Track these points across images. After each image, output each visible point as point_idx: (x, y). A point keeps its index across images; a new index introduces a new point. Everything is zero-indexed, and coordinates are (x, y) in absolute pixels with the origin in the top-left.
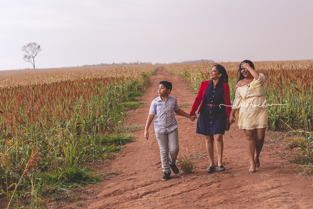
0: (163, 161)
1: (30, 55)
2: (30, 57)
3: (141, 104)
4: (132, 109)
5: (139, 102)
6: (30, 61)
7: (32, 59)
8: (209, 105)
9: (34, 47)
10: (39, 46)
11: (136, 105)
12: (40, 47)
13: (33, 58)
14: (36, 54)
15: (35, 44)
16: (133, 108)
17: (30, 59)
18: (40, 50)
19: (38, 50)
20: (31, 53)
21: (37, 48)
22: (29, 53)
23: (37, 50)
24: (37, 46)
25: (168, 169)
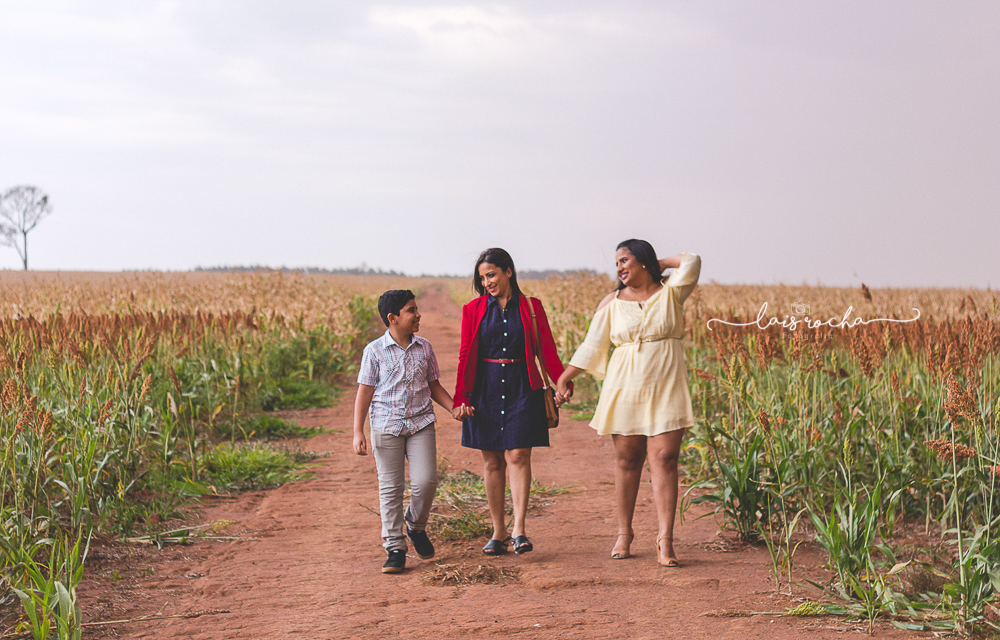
0: (387, 514)
1: (14, 224)
2: (14, 231)
3: (301, 459)
4: (244, 489)
5: (292, 446)
6: (13, 244)
7: (20, 238)
8: (497, 361)
9: (30, 199)
10: (45, 199)
11: (271, 468)
12: (50, 201)
13: (25, 234)
14: (32, 223)
15: (33, 190)
16: (251, 484)
17: (14, 236)
18: (49, 211)
19: (42, 210)
20: (17, 217)
21: (39, 203)
22: (10, 219)
23: (38, 210)
24: (39, 198)
25: (398, 538)
